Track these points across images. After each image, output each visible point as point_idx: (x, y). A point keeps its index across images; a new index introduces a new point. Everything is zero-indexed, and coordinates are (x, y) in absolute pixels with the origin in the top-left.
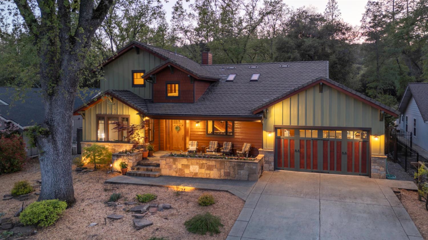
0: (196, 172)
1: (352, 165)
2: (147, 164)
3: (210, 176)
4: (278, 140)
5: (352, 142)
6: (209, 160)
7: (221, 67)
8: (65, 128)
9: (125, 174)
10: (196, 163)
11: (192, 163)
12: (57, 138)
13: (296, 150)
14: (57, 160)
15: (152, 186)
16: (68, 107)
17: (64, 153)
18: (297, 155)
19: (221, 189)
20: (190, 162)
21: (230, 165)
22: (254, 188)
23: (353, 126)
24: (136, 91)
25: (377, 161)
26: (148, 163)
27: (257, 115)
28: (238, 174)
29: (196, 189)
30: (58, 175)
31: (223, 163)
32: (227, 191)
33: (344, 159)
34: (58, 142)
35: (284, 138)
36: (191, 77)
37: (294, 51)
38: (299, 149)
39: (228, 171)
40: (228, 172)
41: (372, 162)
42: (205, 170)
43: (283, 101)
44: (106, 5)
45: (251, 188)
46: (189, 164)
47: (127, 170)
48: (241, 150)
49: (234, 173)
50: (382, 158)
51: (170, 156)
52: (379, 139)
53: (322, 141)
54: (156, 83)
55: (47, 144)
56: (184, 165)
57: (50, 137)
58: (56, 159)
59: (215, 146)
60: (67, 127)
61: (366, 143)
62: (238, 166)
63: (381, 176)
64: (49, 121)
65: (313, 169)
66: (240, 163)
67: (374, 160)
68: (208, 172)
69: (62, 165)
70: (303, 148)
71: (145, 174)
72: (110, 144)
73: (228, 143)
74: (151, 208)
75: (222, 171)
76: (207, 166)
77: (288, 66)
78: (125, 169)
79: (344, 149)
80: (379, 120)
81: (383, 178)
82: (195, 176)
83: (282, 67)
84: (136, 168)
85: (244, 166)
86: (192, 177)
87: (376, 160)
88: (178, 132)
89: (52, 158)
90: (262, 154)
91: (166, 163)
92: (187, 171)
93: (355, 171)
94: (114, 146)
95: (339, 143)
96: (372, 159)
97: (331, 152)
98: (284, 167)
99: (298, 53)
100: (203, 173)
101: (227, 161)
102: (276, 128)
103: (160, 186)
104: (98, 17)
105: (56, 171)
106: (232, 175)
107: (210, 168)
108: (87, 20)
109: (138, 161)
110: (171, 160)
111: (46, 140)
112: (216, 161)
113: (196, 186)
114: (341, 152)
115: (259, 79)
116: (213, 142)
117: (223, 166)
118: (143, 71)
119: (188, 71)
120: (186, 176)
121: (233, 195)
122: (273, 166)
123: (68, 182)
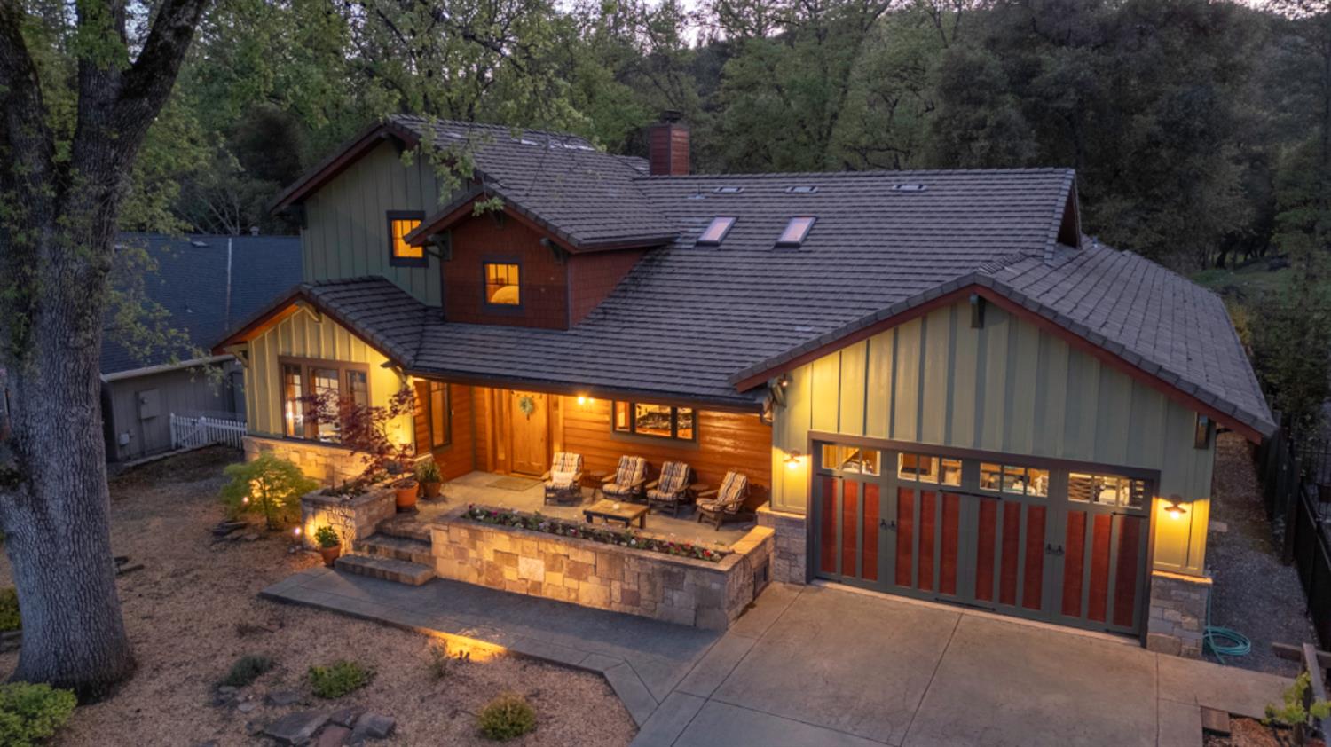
0: (536, 579)
1: (1080, 591)
2: (402, 535)
3: (577, 598)
4: (822, 480)
5: (1085, 514)
6: (576, 547)
7: (695, 185)
8: (71, 460)
9: (330, 563)
10: (535, 551)
11: (525, 549)
12: (45, 492)
13: (883, 523)
14: (54, 560)
15: (386, 624)
16: (71, 393)
17: (76, 536)
18: (887, 539)
19: (584, 665)
20: (519, 546)
21: (638, 570)
22: (699, 666)
23: (1090, 459)
24: (401, 278)
25: (1173, 592)
26: (405, 532)
27: (750, 396)
28: (663, 602)
29: (508, 654)
30: (61, 604)
31: (618, 561)
32: (601, 675)
33: (1053, 569)
34: (50, 503)
35: (845, 477)
36: (551, 243)
37: (1001, 97)
38: (895, 520)
39: (635, 587)
40: (633, 592)
41: (1153, 593)
42: (564, 576)
43: (843, 350)
44: (167, 46)
45: (687, 667)
46: (513, 552)
47: (338, 551)
48: (714, 497)
49: (650, 597)
50: (1192, 584)
51: (463, 517)
52: (1187, 516)
53: (976, 501)
54: (451, 258)
55: (15, 514)
56: (502, 553)
57: (24, 490)
58: (51, 556)
59: (636, 473)
60: (77, 457)
61: (1137, 524)
62: (664, 576)
63: (1185, 647)
64: (19, 439)
65: (941, 590)
66: (669, 567)
67: (1159, 587)
68: (572, 583)
69: (72, 572)
70: (910, 515)
71: (384, 572)
72: (319, 449)
73: (678, 465)
74: (332, 727)
75: (616, 585)
76: (568, 564)
77: (921, 186)
78: (335, 548)
79: (1056, 534)
80: (1193, 444)
81: (1189, 655)
82: (534, 591)
83: (899, 192)
84: (366, 547)
85: (684, 578)
86: (524, 592)
87: (1170, 589)
88: (528, 418)
89: (38, 554)
90: (767, 525)
91: (451, 542)
92: (509, 574)
93: (1091, 616)
94: (332, 456)
95: (1037, 510)
96: (1153, 583)
97: (1005, 540)
98: (843, 573)
99: (1012, 106)
100: (558, 585)
101: (630, 556)
102: (817, 445)
103: (408, 630)
104: (141, 88)
105: (53, 591)
106: (646, 602)
107: (577, 572)
108: (102, 105)
109: (378, 522)
110: (464, 533)
111: (10, 498)
112: (595, 551)
113: (513, 642)
114: (1042, 544)
115: (805, 239)
116: (631, 459)
117: (618, 572)
118: (419, 215)
119: (542, 224)
120: (508, 589)
121: (614, 693)
122: (803, 570)
123: (96, 622)
